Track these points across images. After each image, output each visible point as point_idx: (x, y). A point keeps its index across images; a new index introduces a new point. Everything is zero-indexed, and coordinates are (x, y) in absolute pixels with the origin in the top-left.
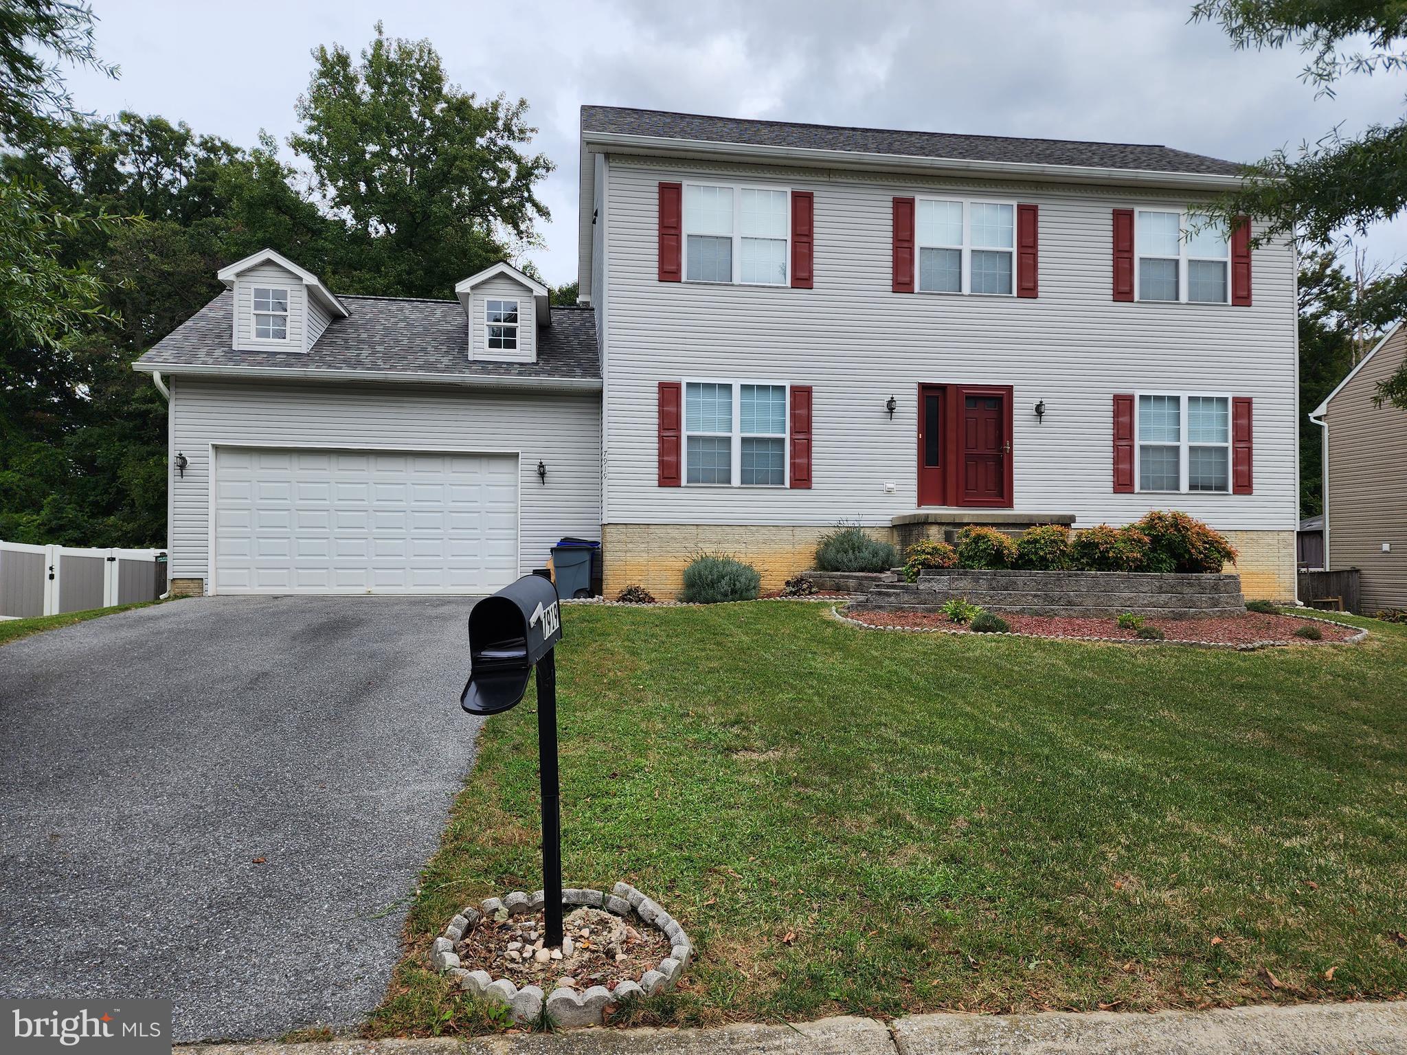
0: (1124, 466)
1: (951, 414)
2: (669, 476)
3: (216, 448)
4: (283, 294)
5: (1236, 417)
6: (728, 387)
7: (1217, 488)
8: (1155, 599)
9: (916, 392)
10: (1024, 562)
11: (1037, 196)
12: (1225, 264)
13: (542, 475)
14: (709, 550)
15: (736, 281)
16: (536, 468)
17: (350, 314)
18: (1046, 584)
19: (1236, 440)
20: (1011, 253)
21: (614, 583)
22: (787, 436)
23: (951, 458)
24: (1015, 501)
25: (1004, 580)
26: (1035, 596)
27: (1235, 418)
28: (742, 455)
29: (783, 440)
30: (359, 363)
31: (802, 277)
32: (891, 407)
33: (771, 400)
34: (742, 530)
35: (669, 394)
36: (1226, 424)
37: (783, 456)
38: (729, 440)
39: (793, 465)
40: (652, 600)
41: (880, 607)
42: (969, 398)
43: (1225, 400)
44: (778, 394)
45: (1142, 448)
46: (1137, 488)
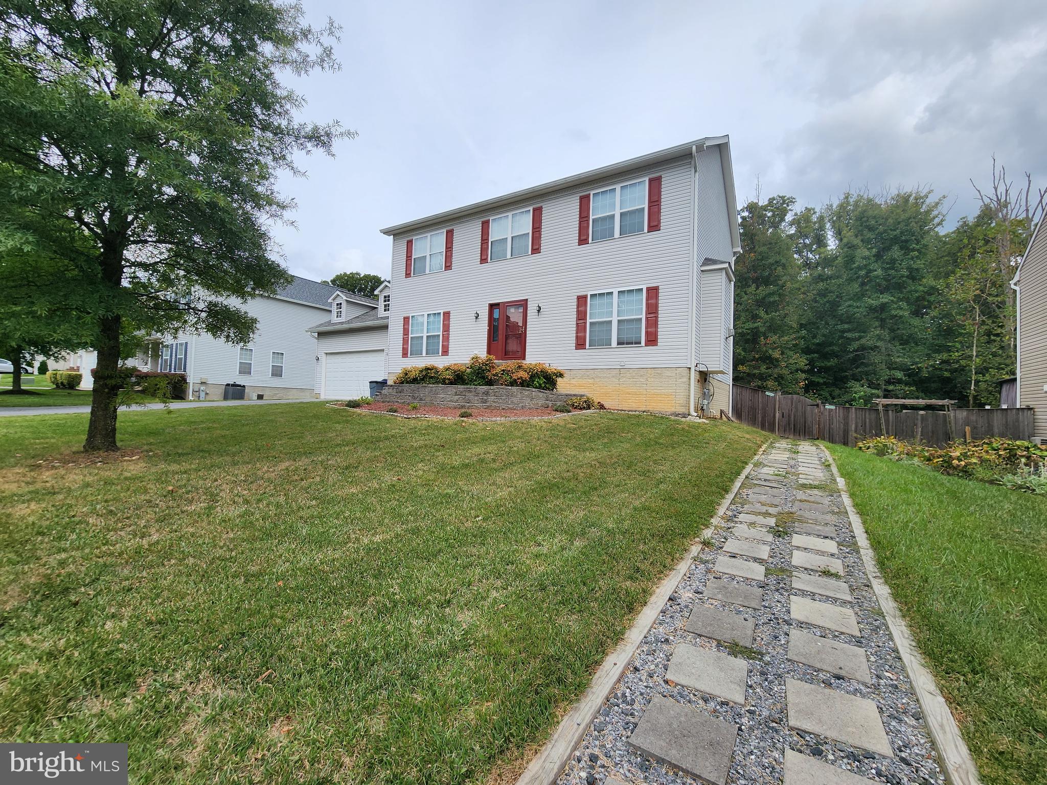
0: (581, 334)
1: (501, 317)
2: (406, 354)
3: (326, 353)
4: (341, 304)
6: (423, 316)
7: (636, 343)
9: (487, 308)
11: (543, 201)
12: (643, 210)
15: (427, 273)
19: (648, 312)
20: (529, 234)
22: (441, 333)
23: (500, 337)
24: (527, 357)
27: (647, 300)
28: (426, 343)
29: (439, 335)
31: (448, 267)
32: (478, 316)
33: (437, 319)
35: (406, 321)
36: (641, 304)
37: (440, 342)
38: (422, 337)
39: (443, 346)
43: (642, 290)
44: (439, 316)
45: (591, 323)
46: (587, 346)
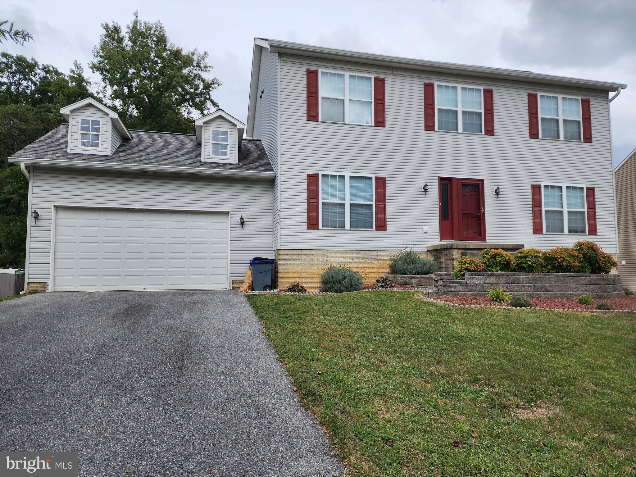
0: (538, 220)
1: (455, 193)
2: (313, 224)
3: (56, 207)
4: (98, 123)
5: (588, 197)
6: (343, 177)
7: (581, 232)
8: (588, 288)
9: (437, 181)
10: (520, 268)
11: (492, 85)
12: (579, 122)
13: (242, 223)
14: (335, 263)
15: (347, 122)
16: (239, 220)
17: (133, 138)
18: (534, 280)
19: (588, 208)
20: (481, 113)
21: (284, 282)
22: (373, 203)
23: (455, 215)
24: (487, 238)
25: (512, 278)
26: (529, 286)
28: (351, 212)
29: (371, 205)
30: (140, 161)
31: (380, 122)
32: (425, 189)
33: (365, 183)
34: (351, 252)
35: (313, 180)
36: (583, 200)
37: (372, 213)
38: (343, 205)
39: (376, 218)
40: (305, 291)
41: (446, 294)
42: (463, 185)
43: (582, 188)
44: (369, 181)
45: (546, 211)
46: (544, 232)
